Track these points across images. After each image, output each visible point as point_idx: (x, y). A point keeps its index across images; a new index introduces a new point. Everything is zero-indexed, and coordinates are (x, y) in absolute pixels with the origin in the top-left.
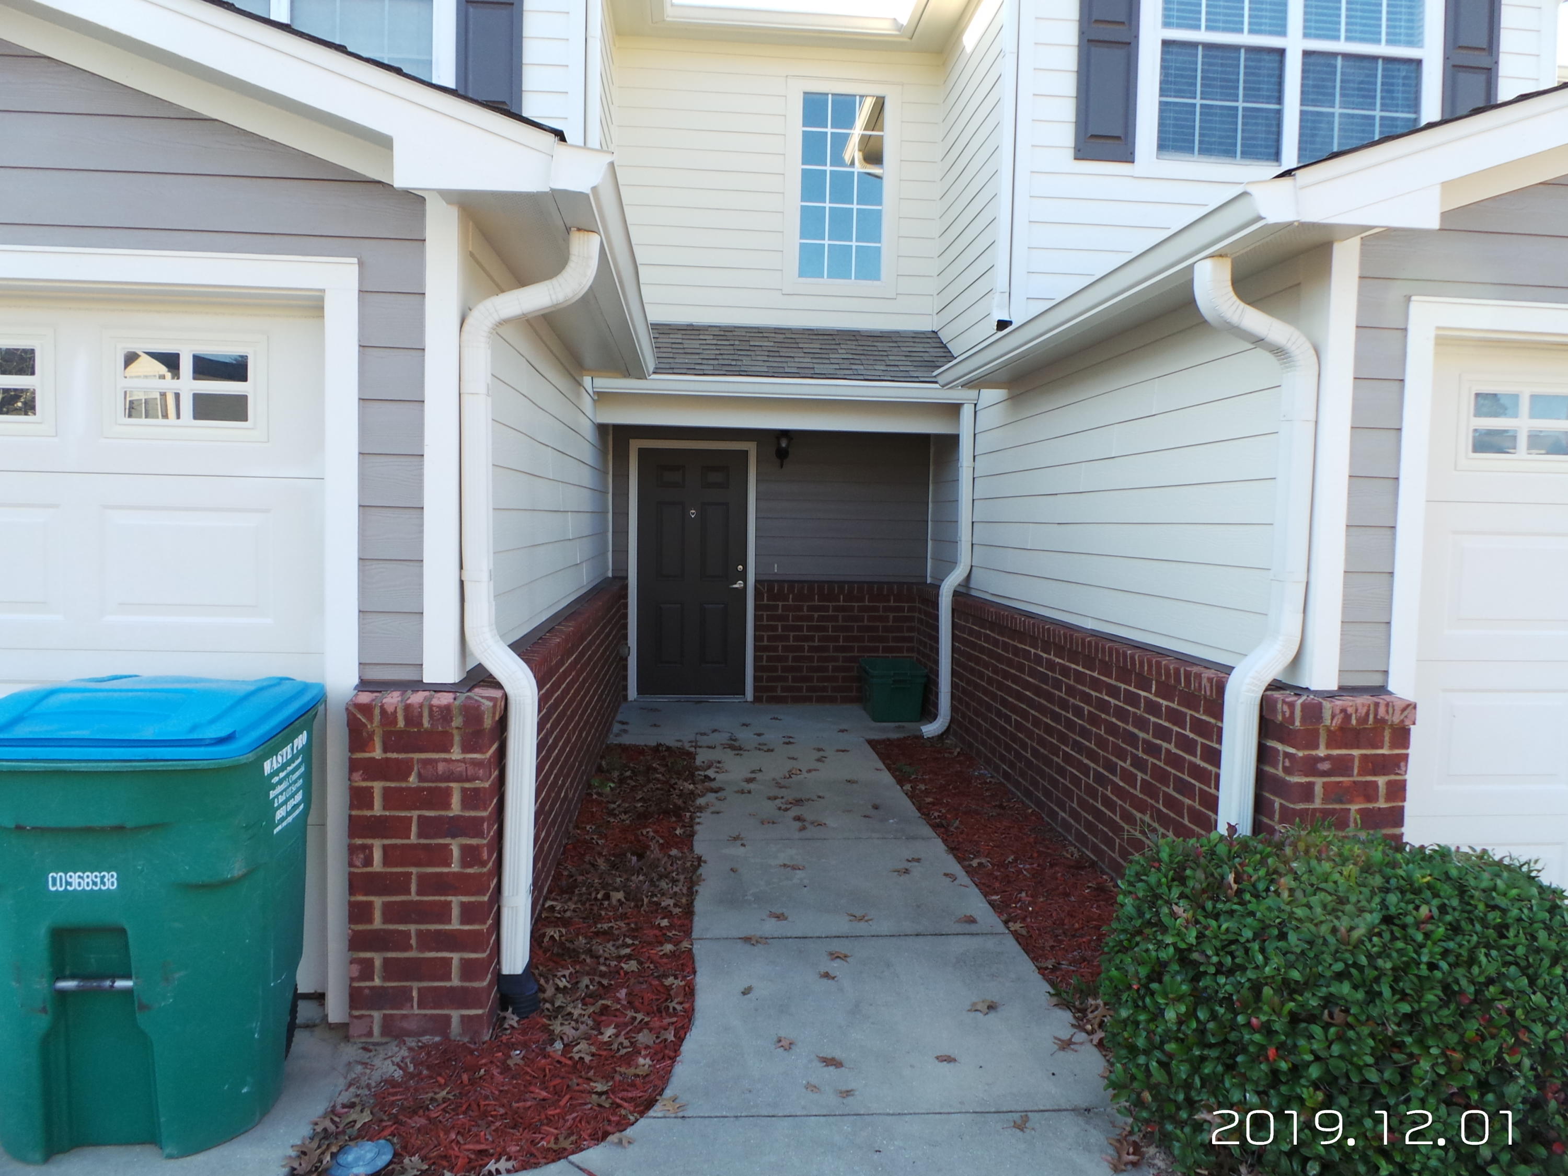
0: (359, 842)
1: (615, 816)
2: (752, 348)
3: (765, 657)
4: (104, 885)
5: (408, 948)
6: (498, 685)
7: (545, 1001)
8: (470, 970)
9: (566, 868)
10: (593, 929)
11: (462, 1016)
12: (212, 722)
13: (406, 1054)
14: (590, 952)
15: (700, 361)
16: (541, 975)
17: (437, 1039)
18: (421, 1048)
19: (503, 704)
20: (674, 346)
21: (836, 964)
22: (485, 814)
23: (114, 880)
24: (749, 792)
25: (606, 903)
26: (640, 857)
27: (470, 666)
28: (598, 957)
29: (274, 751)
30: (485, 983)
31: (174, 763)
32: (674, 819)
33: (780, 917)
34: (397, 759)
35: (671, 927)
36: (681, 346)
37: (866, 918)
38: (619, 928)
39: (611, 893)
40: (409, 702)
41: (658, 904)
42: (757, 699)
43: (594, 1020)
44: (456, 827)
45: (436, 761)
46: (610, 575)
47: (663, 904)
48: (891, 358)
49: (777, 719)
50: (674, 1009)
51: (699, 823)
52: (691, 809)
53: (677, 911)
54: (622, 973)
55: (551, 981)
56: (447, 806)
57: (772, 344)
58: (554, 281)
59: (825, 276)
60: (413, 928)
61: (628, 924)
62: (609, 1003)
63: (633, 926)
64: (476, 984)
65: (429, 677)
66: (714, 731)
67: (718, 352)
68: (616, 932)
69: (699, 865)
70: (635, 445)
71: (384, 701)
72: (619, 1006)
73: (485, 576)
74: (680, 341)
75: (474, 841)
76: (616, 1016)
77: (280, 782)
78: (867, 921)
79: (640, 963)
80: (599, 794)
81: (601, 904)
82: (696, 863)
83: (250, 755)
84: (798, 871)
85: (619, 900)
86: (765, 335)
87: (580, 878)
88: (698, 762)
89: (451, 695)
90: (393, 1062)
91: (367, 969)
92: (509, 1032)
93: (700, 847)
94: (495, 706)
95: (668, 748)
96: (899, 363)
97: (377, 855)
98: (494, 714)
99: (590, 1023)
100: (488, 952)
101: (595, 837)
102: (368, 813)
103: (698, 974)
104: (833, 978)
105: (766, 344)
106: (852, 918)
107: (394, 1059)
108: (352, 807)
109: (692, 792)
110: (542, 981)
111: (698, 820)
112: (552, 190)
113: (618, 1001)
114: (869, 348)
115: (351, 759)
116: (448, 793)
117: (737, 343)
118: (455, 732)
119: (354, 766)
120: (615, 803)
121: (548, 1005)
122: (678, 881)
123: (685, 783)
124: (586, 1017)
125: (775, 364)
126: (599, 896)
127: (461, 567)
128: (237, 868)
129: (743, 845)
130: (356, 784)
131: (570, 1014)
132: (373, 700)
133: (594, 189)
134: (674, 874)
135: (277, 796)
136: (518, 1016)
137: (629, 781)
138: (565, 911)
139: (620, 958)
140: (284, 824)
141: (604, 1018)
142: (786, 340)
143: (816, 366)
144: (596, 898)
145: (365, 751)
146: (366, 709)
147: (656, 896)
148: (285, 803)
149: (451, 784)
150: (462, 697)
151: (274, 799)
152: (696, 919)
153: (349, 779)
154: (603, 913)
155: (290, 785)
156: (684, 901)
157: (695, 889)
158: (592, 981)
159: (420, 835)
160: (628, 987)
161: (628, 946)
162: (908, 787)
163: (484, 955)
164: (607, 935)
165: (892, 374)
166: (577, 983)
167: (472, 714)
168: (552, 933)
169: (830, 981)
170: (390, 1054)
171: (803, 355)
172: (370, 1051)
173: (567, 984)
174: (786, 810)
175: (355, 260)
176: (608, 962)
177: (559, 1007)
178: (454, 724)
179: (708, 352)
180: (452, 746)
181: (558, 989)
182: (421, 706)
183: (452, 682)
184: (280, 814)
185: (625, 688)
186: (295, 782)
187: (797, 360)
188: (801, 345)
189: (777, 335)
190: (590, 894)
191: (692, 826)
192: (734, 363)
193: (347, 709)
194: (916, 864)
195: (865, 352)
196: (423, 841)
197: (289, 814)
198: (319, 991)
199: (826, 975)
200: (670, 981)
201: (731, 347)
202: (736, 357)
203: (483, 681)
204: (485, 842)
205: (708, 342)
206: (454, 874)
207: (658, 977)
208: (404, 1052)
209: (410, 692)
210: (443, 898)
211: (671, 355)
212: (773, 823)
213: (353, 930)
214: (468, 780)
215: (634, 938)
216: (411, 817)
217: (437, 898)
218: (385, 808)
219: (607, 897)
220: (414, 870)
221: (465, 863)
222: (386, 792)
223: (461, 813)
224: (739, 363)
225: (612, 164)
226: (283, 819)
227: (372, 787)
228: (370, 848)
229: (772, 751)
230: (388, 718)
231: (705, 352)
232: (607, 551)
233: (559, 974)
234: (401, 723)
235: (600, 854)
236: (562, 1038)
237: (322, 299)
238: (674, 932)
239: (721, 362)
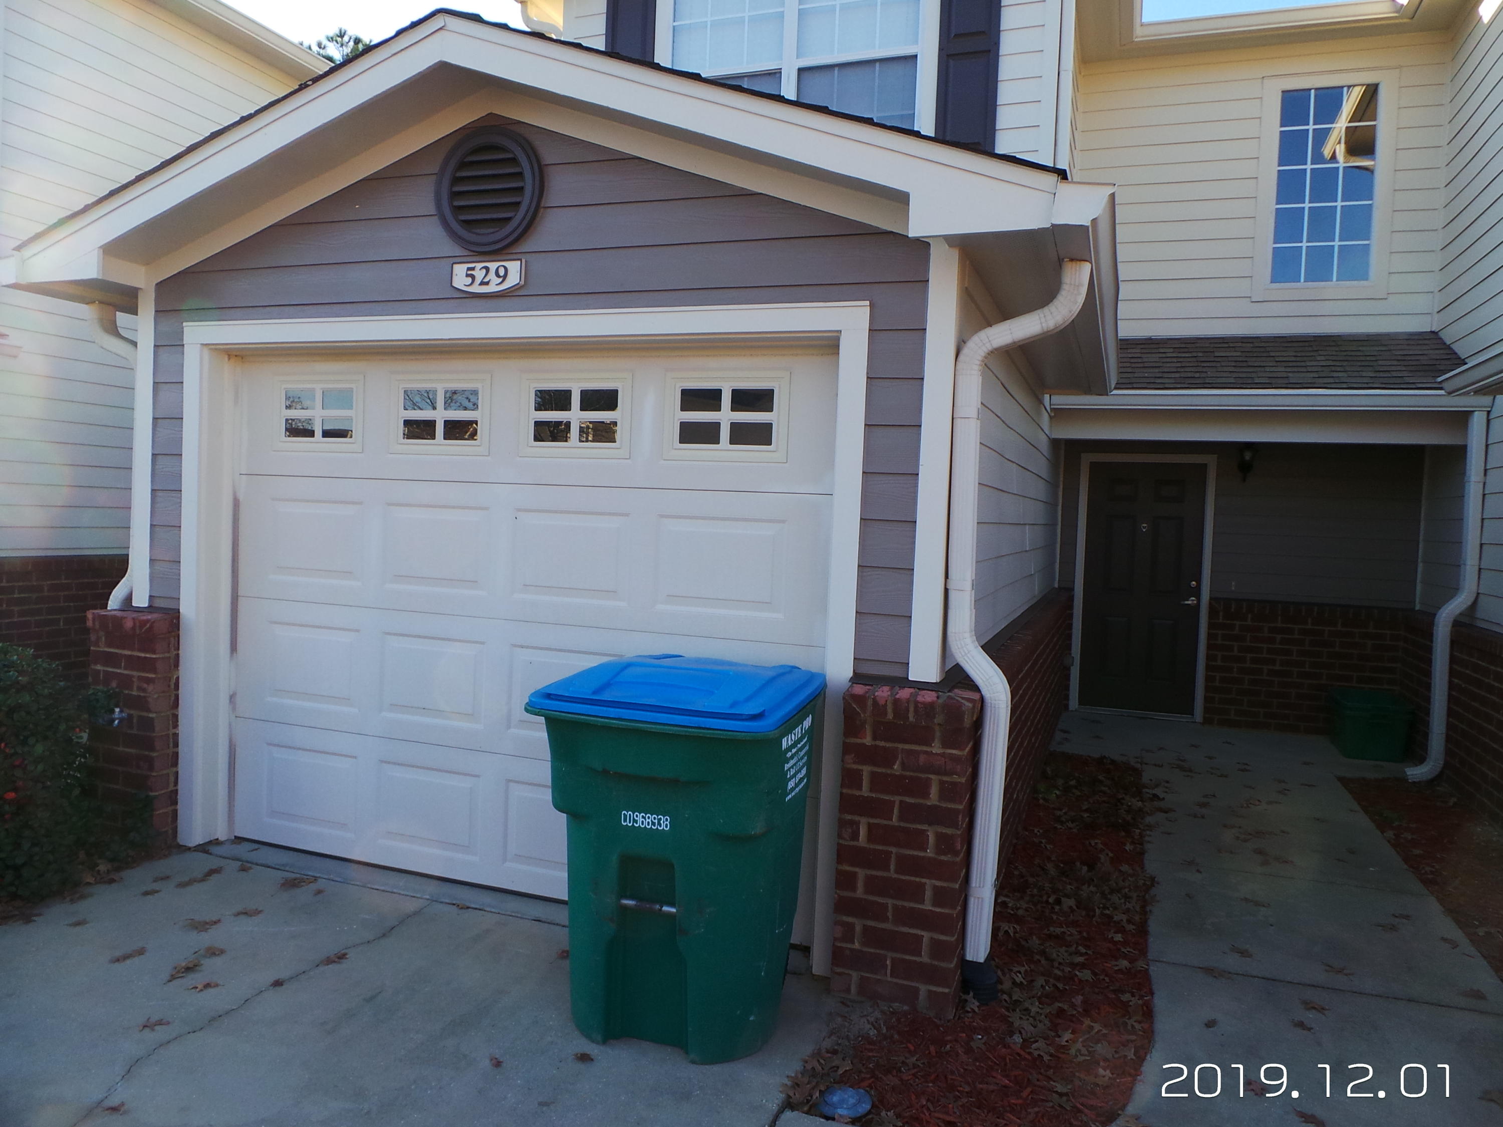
0: (849, 817)
1: (1062, 823)
2: (1216, 359)
3: (1218, 678)
4: (660, 826)
5: (885, 919)
6: (976, 688)
7: (1003, 992)
8: (938, 949)
9: (1016, 868)
10: (1046, 931)
11: (930, 991)
12: (748, 699)
13: (880, 1016)
14: (1043, 953)
15: (1160, 375)
16: (997, 967)
17: (906, 1008)
18: (892, 1013)
19: (980, 705)
20: (1132, 360)
21: (1311, 1015)
22: (961, 807)
23: (668, 823)
24: (1203, 817)
25: (1057, 908)
26: (1091, 867)
27: (949, 666)
28: (1052, 961)
29: (789, 731)
30: (952, 966)
31: (719, 732)
32: (1123, 834)
33: (1244, 953)
34: (884, 748)
35: (1125, 943)
36: (1140, 360)
37: (1345, 971)
38: (1071, 935)
39: (1062, 899)
40: (897, 696)
41: (1110, 917)
42: (1207, 721)
43: (1051, 1021)
44: (935, 816)
45: (918, 753)
46: (1056, 586)
47: (1116, 918)
48: (1380, 363)
49: (1230, 743)
50: (1133, 1026)
51: (1149, 842)
52: (1141, 826)
53: (1131, 927)
54: (1076, 979)
55: (1008, 976)
56: (926, 795)
57: (1239, 354)
58: (1046, 310)
59: (1302, 280)
60: (890, 902)
61: (1080, 932)
62: (1066, 1007)
63: (1085, 934)
64: (943, 965)
65: (914, 675)
66: (1161, 749)
67: (1179, 365)
68: (1068, 938)
69: (1153, 885)
70: (1087, 459)
71: (876, 694)
72: (1075, 1012)
73: (968, 585)
74: (1139, 355)
75: (949, 831)
76: (1072, 1022)
77: (792, 757)
78: (1346, 975)
79: (1095, 974)
80: (1044, 799)
81: (1053, 908)
82: (1148, 883)
83: (776, 731)
84: (1262, 909)
85: (1071, 907)
86: (1231, 345)
87: (1031, 880)
88: (1145, 779)
89: (934, 694)
90: (868, 1020)
91: (848, 932)
92: (970, 1015)
93: (1152, 865)
94: (974, 707)
95: (1113, 762)
96: (1393, 368)
97: (863, 832)
98: (973, 713)
99: (1047, 1022)
100: (956, 936)
101: (1043, 841)
102: (857, 793)
103: (1156, 997)
104: (1310, 1029)
105: (1232, 354)
106: (1327, 968)
107: (869, 1018)
108: (842, 786)
109: (1140, 810)
110: (999, 973)
111: (1147, 838)
112: (1053, 225)
113: (1073, 1006)
114: (1353, 353)
115: (844, 743)
116: (927, 784)
117: (1200, 354)
118: (937, 728)
119: (847, 749)
120: (1061, 810)
121: (1005, 997)
122: (1130, 897)
123: (1133, 800)
124: (1043, 1016)
125: (1244, 375)
126: (1051, 900)
127: (947, 576)
128: (758, 827)
129: (1198, 871)
130: (849, 766)
131: (1027, 1010)
132: (867, 692)
133: (1094, 221)
134: (1127, 890)
135: (789, 769)
136: (978, 1001)
137: (1074, 791)
138: (1018, 909)
139: (1073, 965)
140: (793, 794)
141: (1060, 1021)
142: (1254, 350)
143: (1290, 375)
144: (1047, 902)
145: (857, 737)
146: (860, 700)
147: (1108, 909)
148: (794, 776)
149: (932, 776)
150: (944, 696)
151: (787, 771)
152: (1151, 939)
153: (843, 761)
154: (1055, 917)
155: (799, 761)
156: (1137, 918)
157: (1148, 909)
158: (1047, 982)
159: (901, 818)
160: (1082, 995)
161: (1082, 955)
162: (1390, 834)
163: (953, 939)
164: (1060, 939)
165: (1382, 380)
166: (1032, 981)
167: (953, 712)
168: (1006, 928)
169: (1305, 1032)
170: (865, 1013)
171: (1274, 364)
172: (848, 1006)
173: (1022, 980)
174: (1245, 841)
175: (868, 303)
176: (1062, 967)
177: (1016, 1001)
178: (936, 721)
179: (1168, 365)
180: (933, 741)
181: (1014, 983)
182: (908, 701)
183: (935, 681)
184: (791, 784)
185: (1067, 697)
186: (802, 758)
187: (1268, 369)
188: (1272, 354)
189: (1244, 345)
190: (1041, 896)
191: (1142, 844)
192: (1197, 375)
193: (844, 698)
194: (1404, 921)
195: (1350, 358)
196: (902, 824)
197: (797, 785)
198: (805, 944)
199: (1301, 1025)
200: (1126, 997)
201: (1194, 359)
202: (1200, 369)
203: (960, 682)
204: (959, 833)
205: (1169, 355)
206: (929, 858)
207: (1114, 991)
208: (877, 1014)
209: (897, 688)
210: (918, 879)
211: (1129, 370)
212: (1231, 852)
213: (839, 895)
214: (946, 773)
215: (1087, 947)
216: (894, 802)
217: (913, 878)
218: (871, 791)
219: (1058, 902)
220: (894, 850)
221: (939, 850)
222: (873, 776)
223: (938, 803)
224: (1203, 375)
225: (1113, 196)
226: (793, 789)
227: (862, 770)
228: (858, 824)
229: (1226, 776)
230: (879, 708)
231: (1165, 365)
232: (1055, 562)
233: (1015, 969)
234: (890, 716)
235: (1049, 858)
236: (1020, 1033)
237: (838, 339)
238: (1129, 950)
239: (1182, 375)
